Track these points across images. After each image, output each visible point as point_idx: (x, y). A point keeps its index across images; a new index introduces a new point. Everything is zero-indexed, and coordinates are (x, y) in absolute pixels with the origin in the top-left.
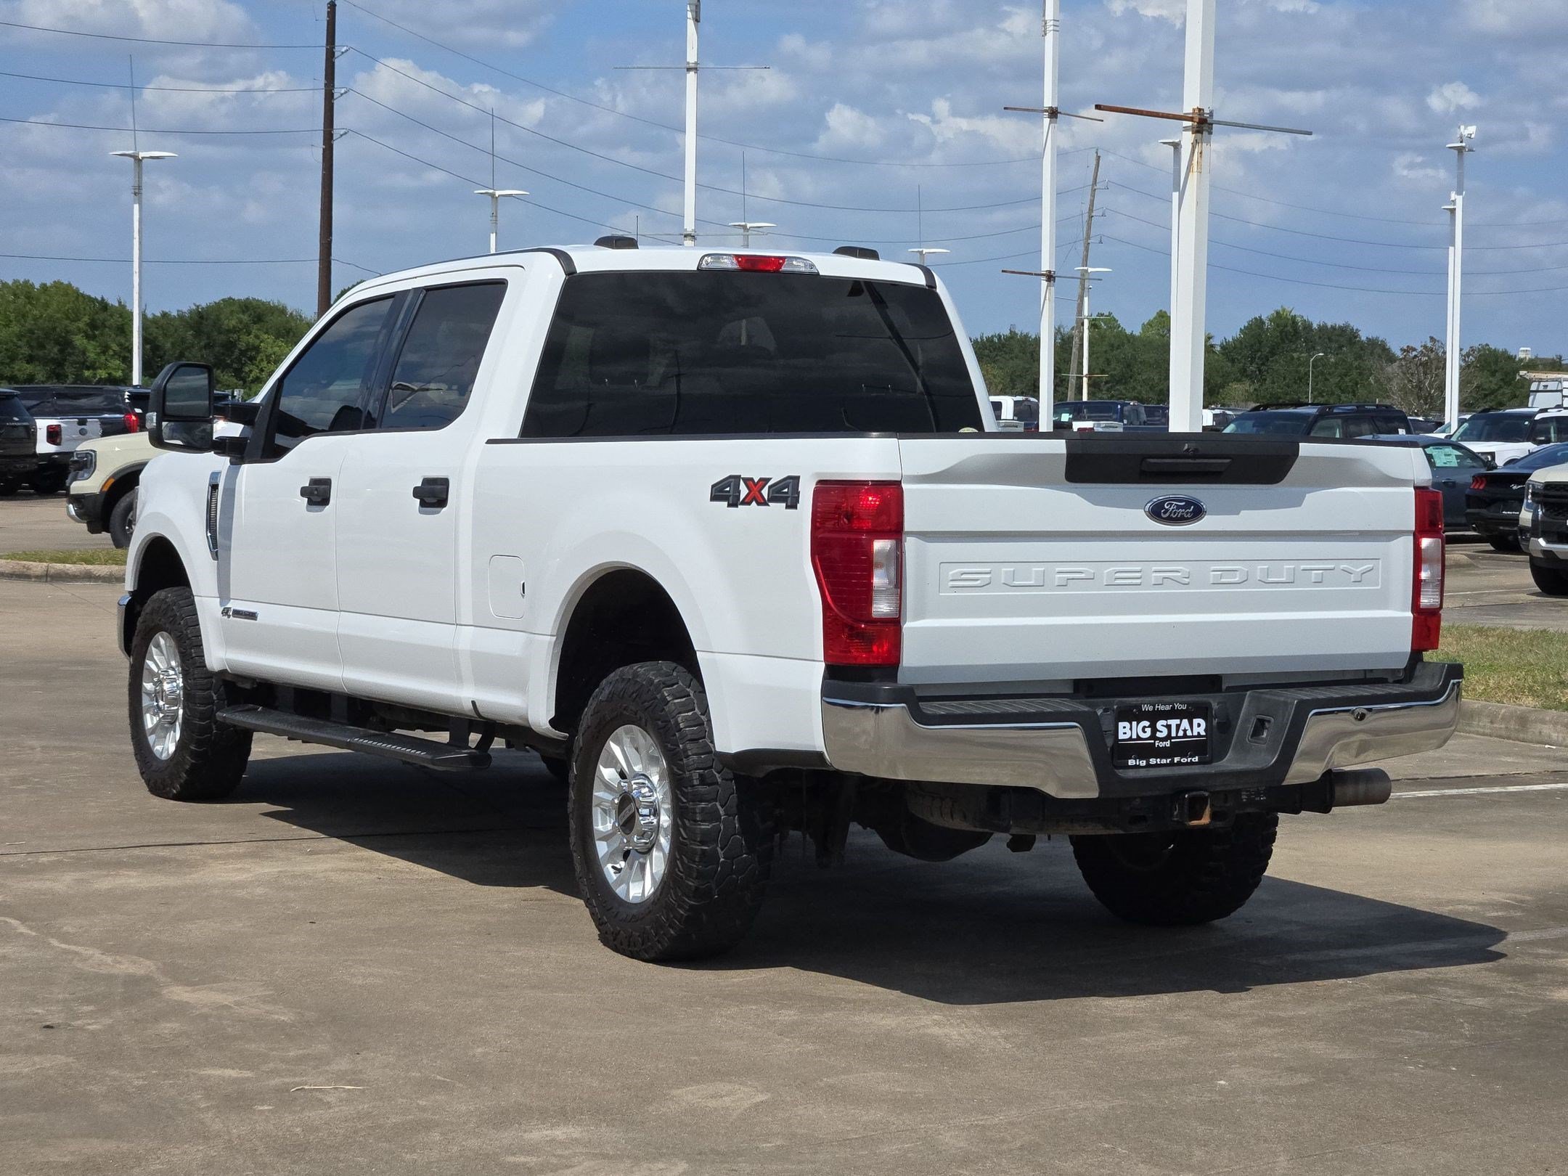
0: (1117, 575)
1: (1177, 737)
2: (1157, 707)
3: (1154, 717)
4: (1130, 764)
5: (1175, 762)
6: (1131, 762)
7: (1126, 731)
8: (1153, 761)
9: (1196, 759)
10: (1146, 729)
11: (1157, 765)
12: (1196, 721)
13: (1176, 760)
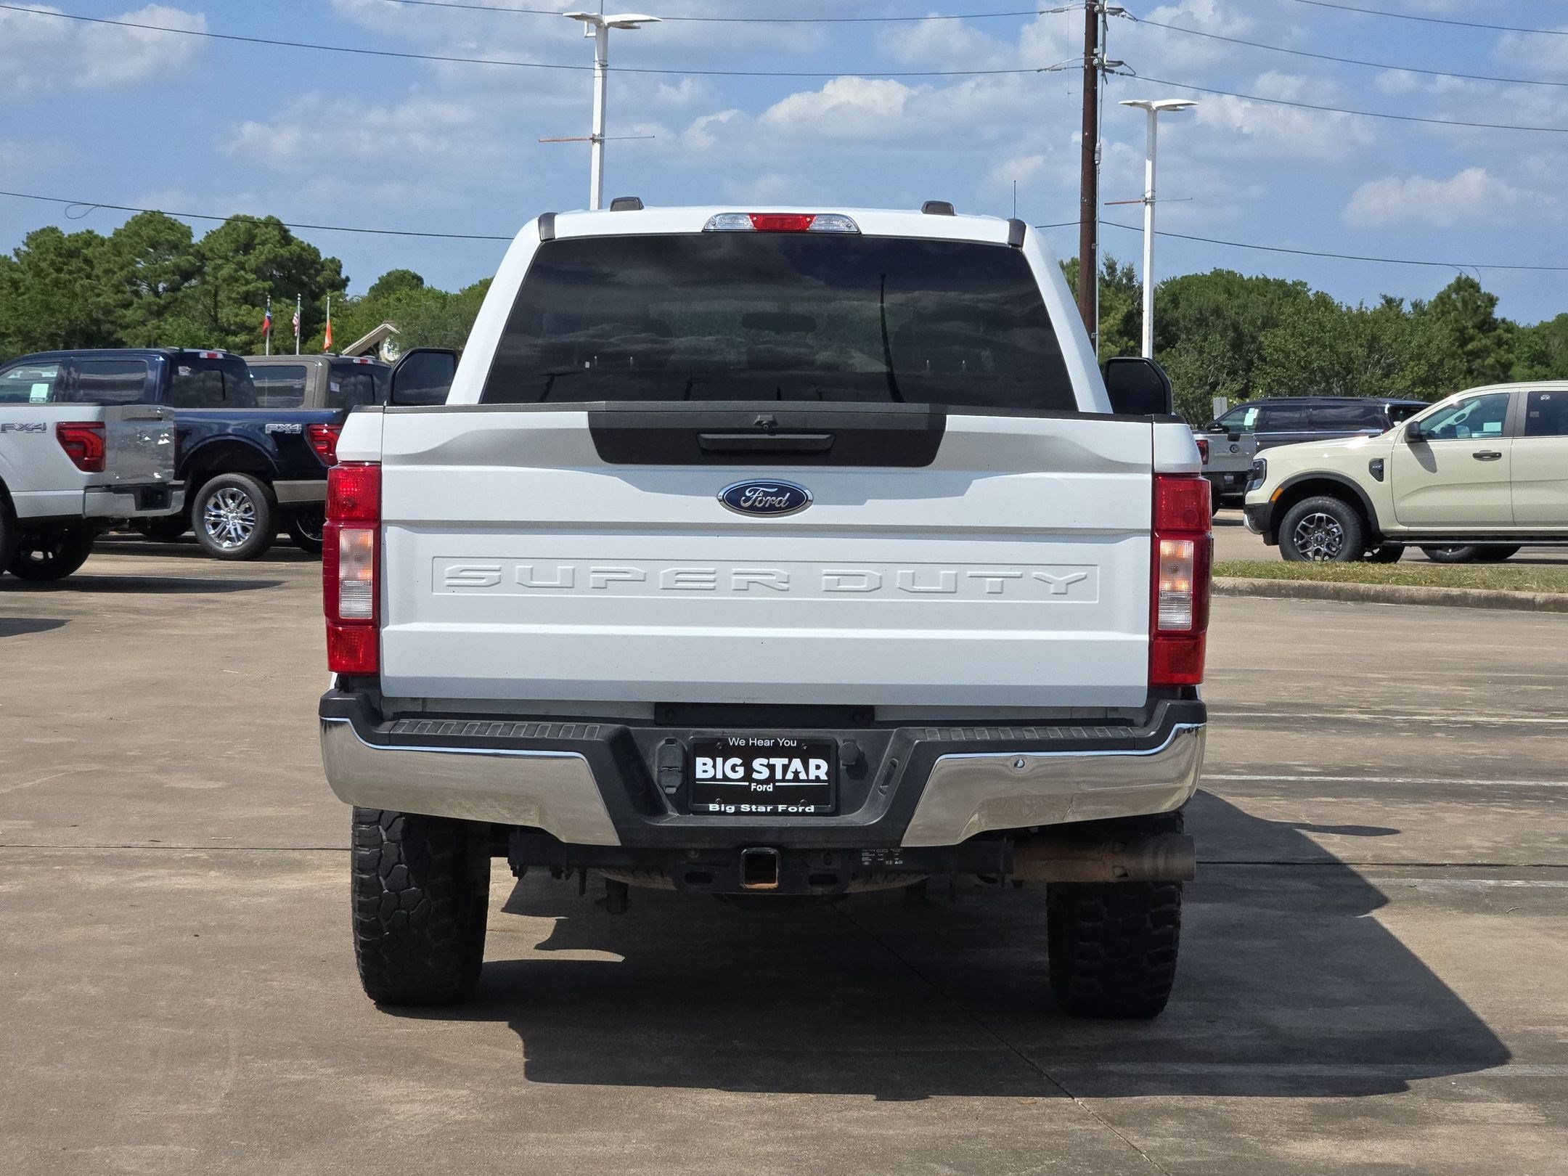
0: (679, 577)
1: (784, 780)
2: (751, 742)
3: (748, 755)
4: (711, 809)
5: (780, 810)
6: (713, 807)
7: (704, 768)
8: (745, 808)
9: (812, 809)
10: (737, 768)
11: (750, 813)
12: (813, 762)
13: (781, 808)
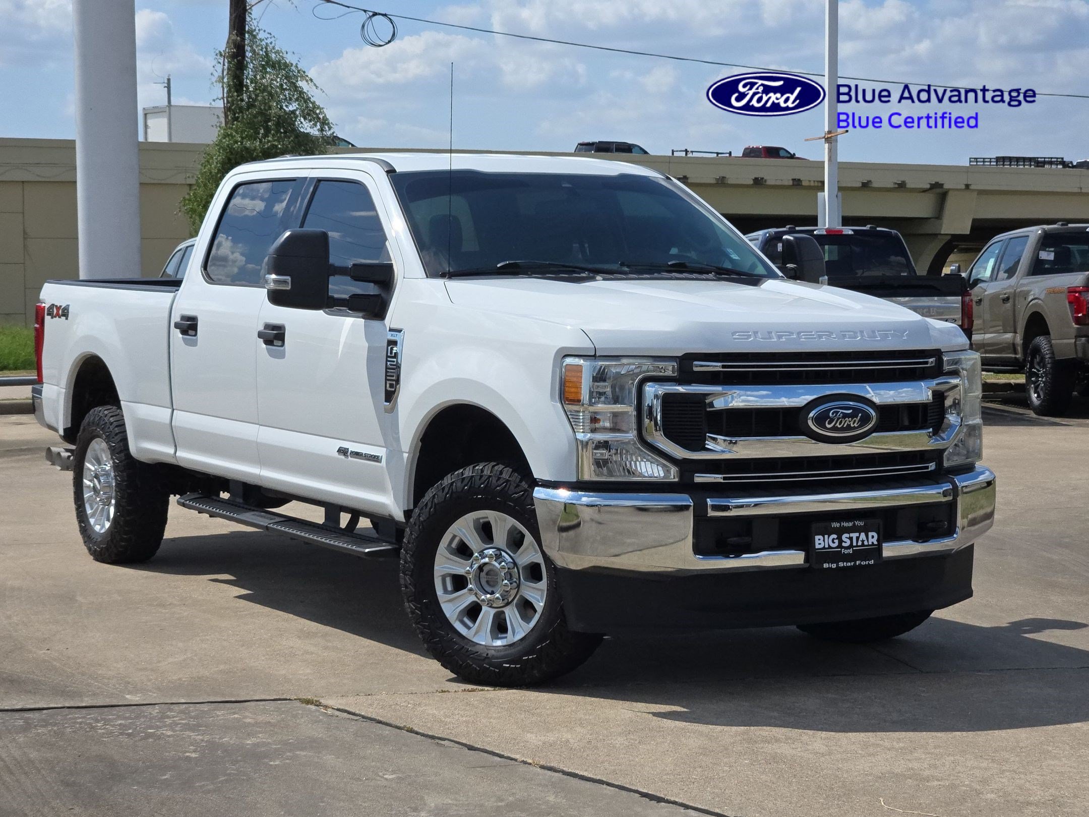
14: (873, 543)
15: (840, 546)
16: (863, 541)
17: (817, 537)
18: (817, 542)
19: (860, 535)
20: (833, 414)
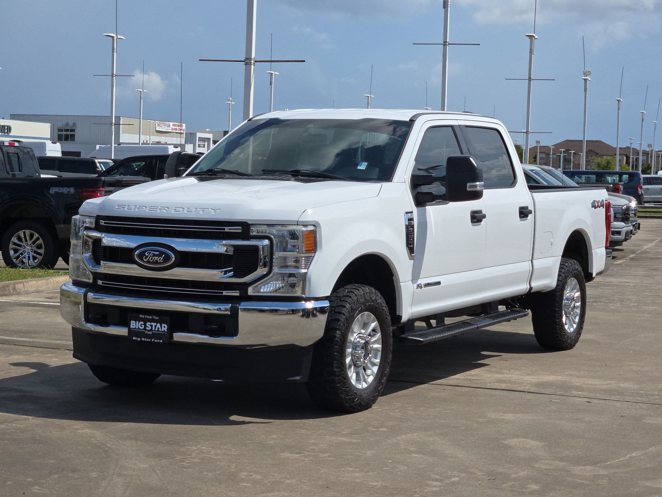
14: (164, 330)
15: (145, 329)
16: (158, 328)
17: (132, 322)
18: (132, 324)
19: (157, 324)
20: (147, 254)
